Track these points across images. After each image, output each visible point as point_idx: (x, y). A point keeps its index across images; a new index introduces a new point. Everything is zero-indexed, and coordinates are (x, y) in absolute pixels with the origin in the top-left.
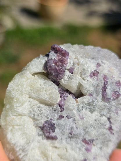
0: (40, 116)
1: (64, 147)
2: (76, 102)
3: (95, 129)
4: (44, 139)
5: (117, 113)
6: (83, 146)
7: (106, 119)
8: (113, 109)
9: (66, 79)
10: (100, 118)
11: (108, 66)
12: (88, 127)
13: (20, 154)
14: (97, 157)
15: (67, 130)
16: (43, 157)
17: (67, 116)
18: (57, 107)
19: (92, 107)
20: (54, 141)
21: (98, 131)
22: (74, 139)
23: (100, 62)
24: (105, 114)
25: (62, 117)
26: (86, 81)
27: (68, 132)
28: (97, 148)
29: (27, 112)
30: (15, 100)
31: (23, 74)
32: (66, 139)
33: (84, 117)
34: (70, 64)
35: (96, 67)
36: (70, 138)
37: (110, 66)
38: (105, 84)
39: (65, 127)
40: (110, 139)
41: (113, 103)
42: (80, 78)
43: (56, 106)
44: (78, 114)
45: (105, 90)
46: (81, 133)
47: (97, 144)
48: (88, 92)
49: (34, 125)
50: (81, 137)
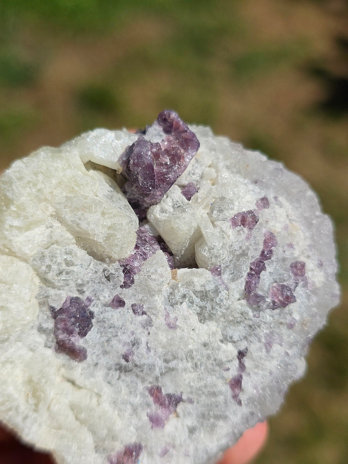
0: (63, 277)
1: (96, 390)
2: (171, 276)
3: (195, 371)
4: (50, 347)
5: (268, 346)
6: (148, 405)
7: (236, 353)
8: (263, 331)
9: (167, 207)
10: (219, 343)
11: (288, 216)
12: (178, 358)
14: (174, 452)
15: (121, 346)
16: (28, 395)
17: (133, 306)
18: (116, 270)
19: (209, 306)
20: (74, 363)
21: (200, 379)
22: (128, 378)
23: (271, 197)
24: (235, 338)
25: (119, 303)
26: (218, 230)
27: (123, 350)
28: (183, 425)
29: (33, 253)
30: (13, 208)
32: (110, 369)
33: (178, 323)
34: (193, 174)
35: (257, 204)
36: (121, 369)
37: (294, 218)
38: (265, 256)
39: (119, 334)
40: (227, 413)
41: (268, 315)
42: (205, 215)
43: (116, 267)
44: (165, 309)
45: (258, 273)
46: (154, 366)
47: (184, 416)
48: (214, 260)
49: (36, 298)
50: (151, 379)
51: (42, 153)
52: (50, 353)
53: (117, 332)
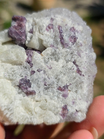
0: (14, 76)
1: (44, 99)
2: (41, 56)
3: (65, 75)
4: (25, 96)
5: (79, 55)
6: (60, 93)
7: (72, 63)
8: (76, 53)
9: (28, 40)
10: (66, 64)
11: (61, 19)
12: (58, 75)
13: (7, 114)
14: (76, 101)
15: (42, 82)
16: (27, 112)
17: (37, 70)
18: (26, 64)
19: (56, 56)
20: (34, 96)
21: (68, 77)
22: (50, 90)
24: (70, 60)
25: (33, 72)
26: (44, 35)
27: (43, 84)
28: (73, 92)
29: (2, 75)
32: (44, 91)
33: (52, 66)
34: (30, 26)
35: (51, 22)
36: (46, 89)
37: (63, 18)
38: (61, 33)
39: (39, 80)
40: (82, 81)
41: (74, 47)
42: (39, 34)
43: (25, 63)
44: (46, 65)
45: (62, 38)
46: (54, 82)
47: (72, 89)
48: (48, 43)
49: (12, 86)
50: (56, 86)
52: (26, 97)
53: (38, 80)
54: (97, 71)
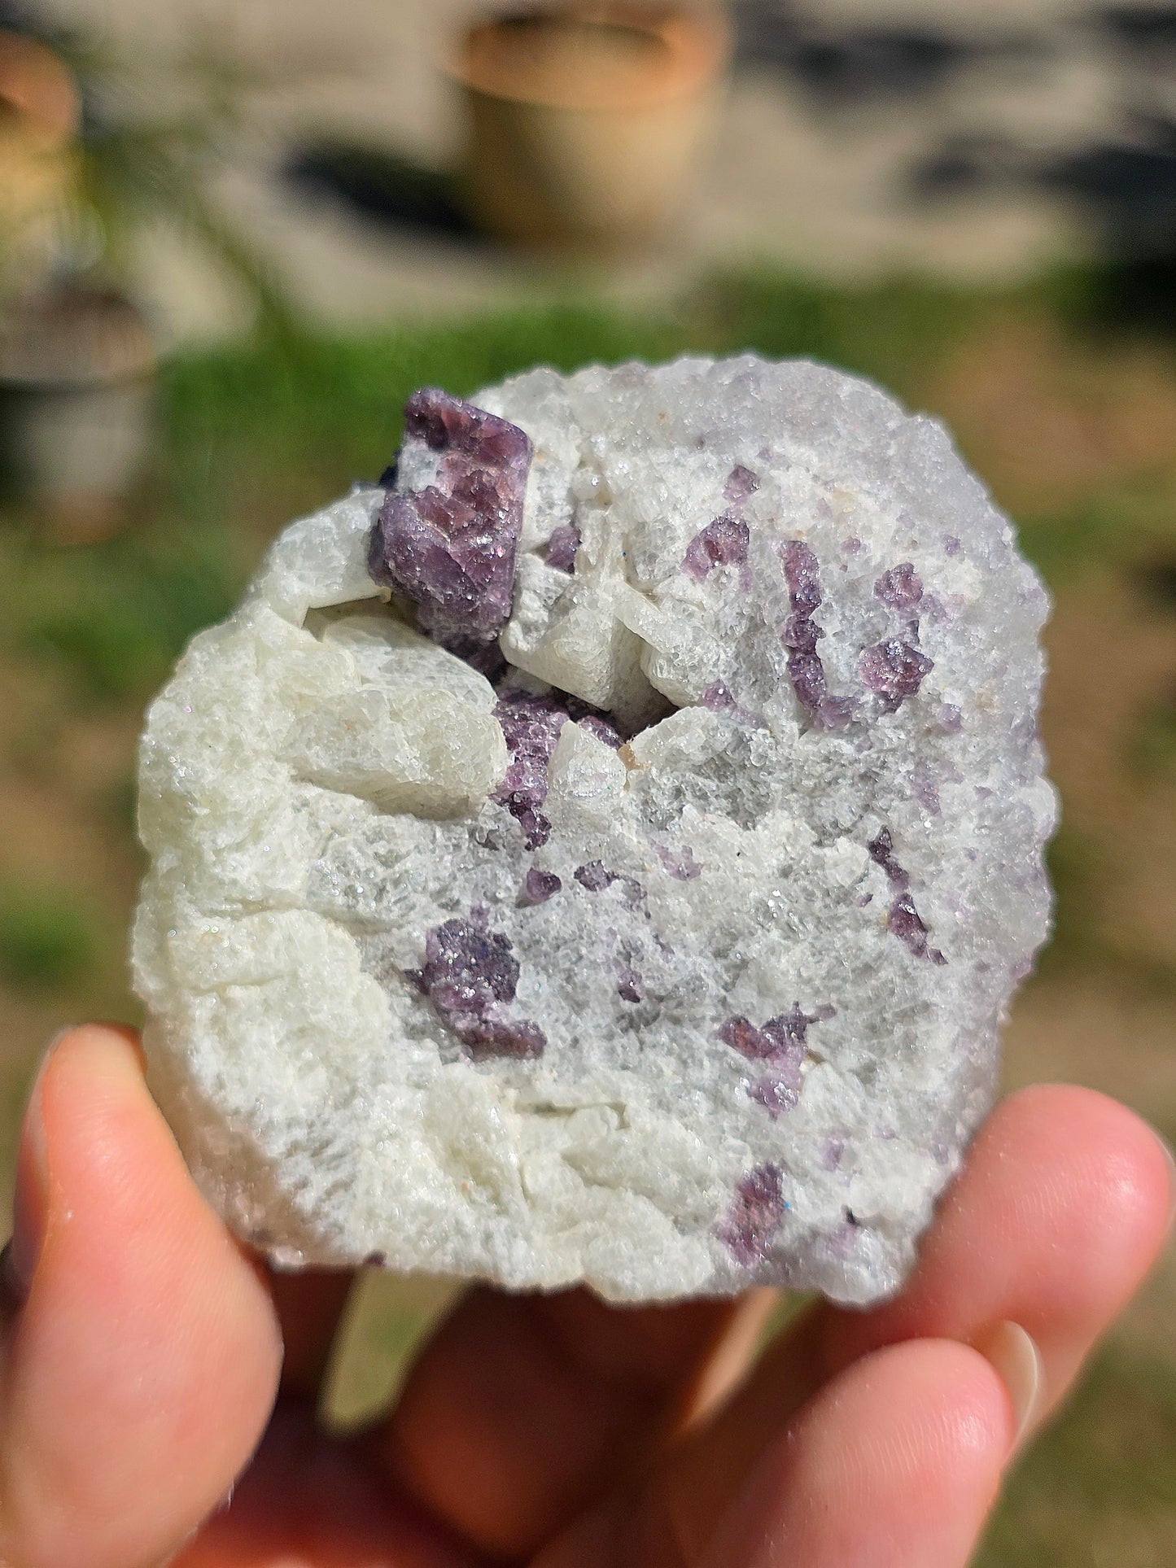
0: (391, 896)
1: (604, 1099)
2: (620, 764)
3: (797, 942)
4: (456, 1059)
5: (928, 797)
6: (738, 1071)
7: (864, 853)
8: (900, 773)
9: (531, 616)
10: (816, 851)
11: (816, 478)
12: (741, 934)
13: (303, 1184)
14: (856, 1145)
15: (603, 974)
16: (464, 1186)
17: (579, 874)
18: (497, 818)
19: (743, 783)
20: (526, 1065)
21: (818, 953)
22: (663, 1035)
23: (749, 455)
24: (846, 821)
25: (550, 883)
26: (667, 604)
27: (611, 980)
28: (841, 1074)
29: (297, 883)
30: (202, 811)
31: (234, 628)
32: (610, 1037)
33: (697, 858)
34: (551, 506)
35: (728, 495)
36: (632, 1023)
37: (833, 473)
38: (805, 603)
39: (584, 951)
40: (925, 996)
41: (891, 731)
42: (623, 588)
43: (491, 812)
44: (653, 843)
45: (810, 651)
46: (699, 978)
47: (834, 1051)
48: (693, 678)
49: (363, 970)
50: (711, 1012)
51: (197, 655)
52: (464, 1071)
53: (577, 950)
54: (1049, 930)
